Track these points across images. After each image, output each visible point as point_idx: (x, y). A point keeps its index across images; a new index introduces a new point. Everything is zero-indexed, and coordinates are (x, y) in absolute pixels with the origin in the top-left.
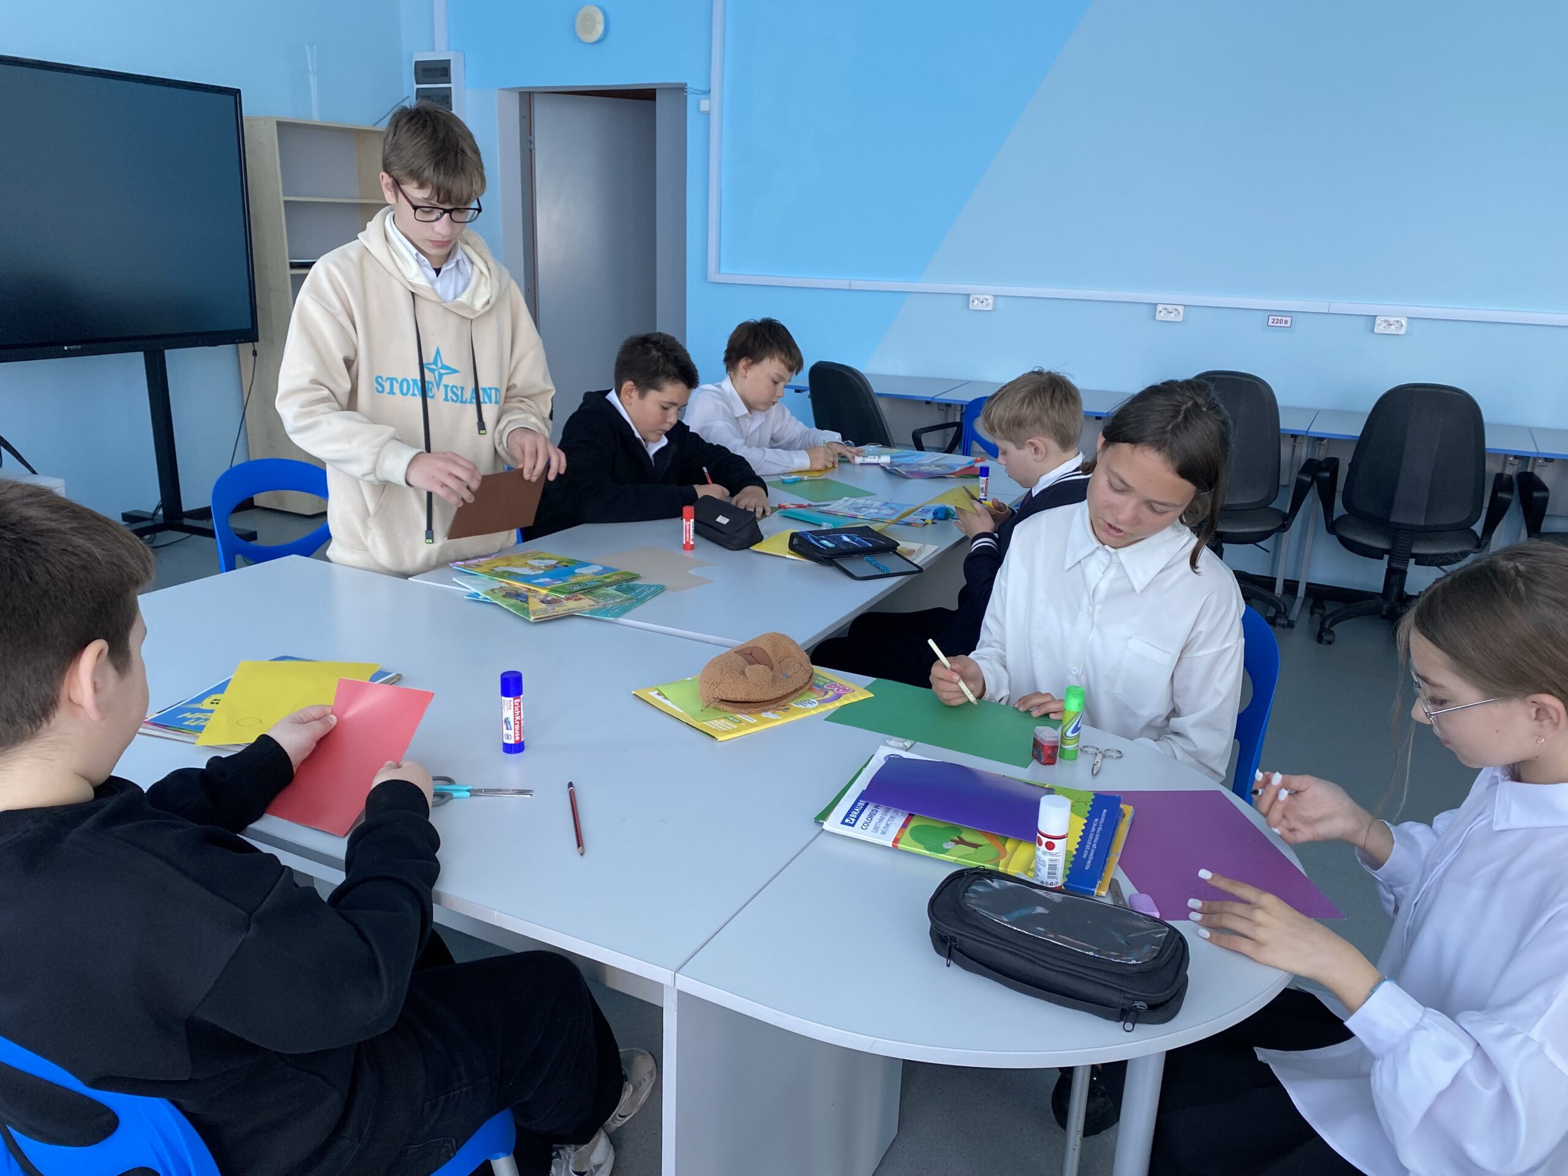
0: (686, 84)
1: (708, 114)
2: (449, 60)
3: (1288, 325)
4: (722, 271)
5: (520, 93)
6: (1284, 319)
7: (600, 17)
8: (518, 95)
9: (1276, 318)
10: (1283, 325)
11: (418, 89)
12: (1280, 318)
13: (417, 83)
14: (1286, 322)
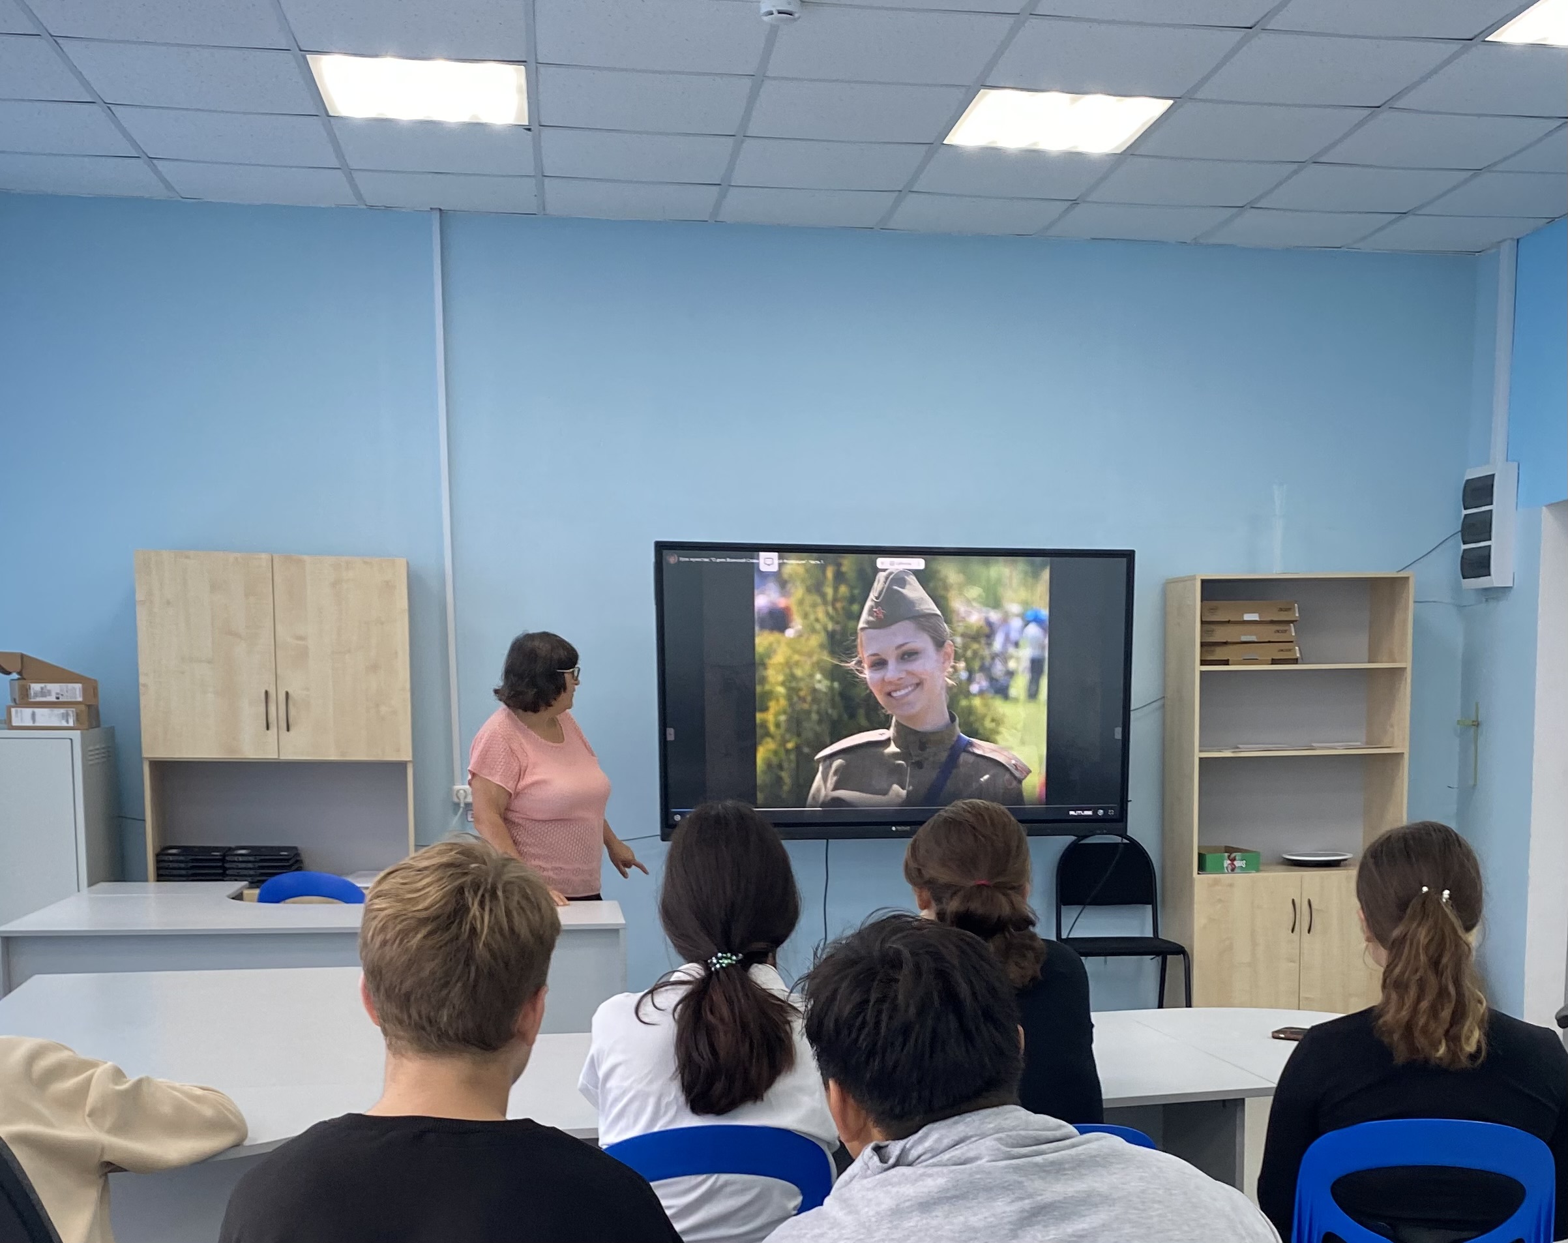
2: (1494, 475)
11: (1466, 516)
13: (1465, 508)
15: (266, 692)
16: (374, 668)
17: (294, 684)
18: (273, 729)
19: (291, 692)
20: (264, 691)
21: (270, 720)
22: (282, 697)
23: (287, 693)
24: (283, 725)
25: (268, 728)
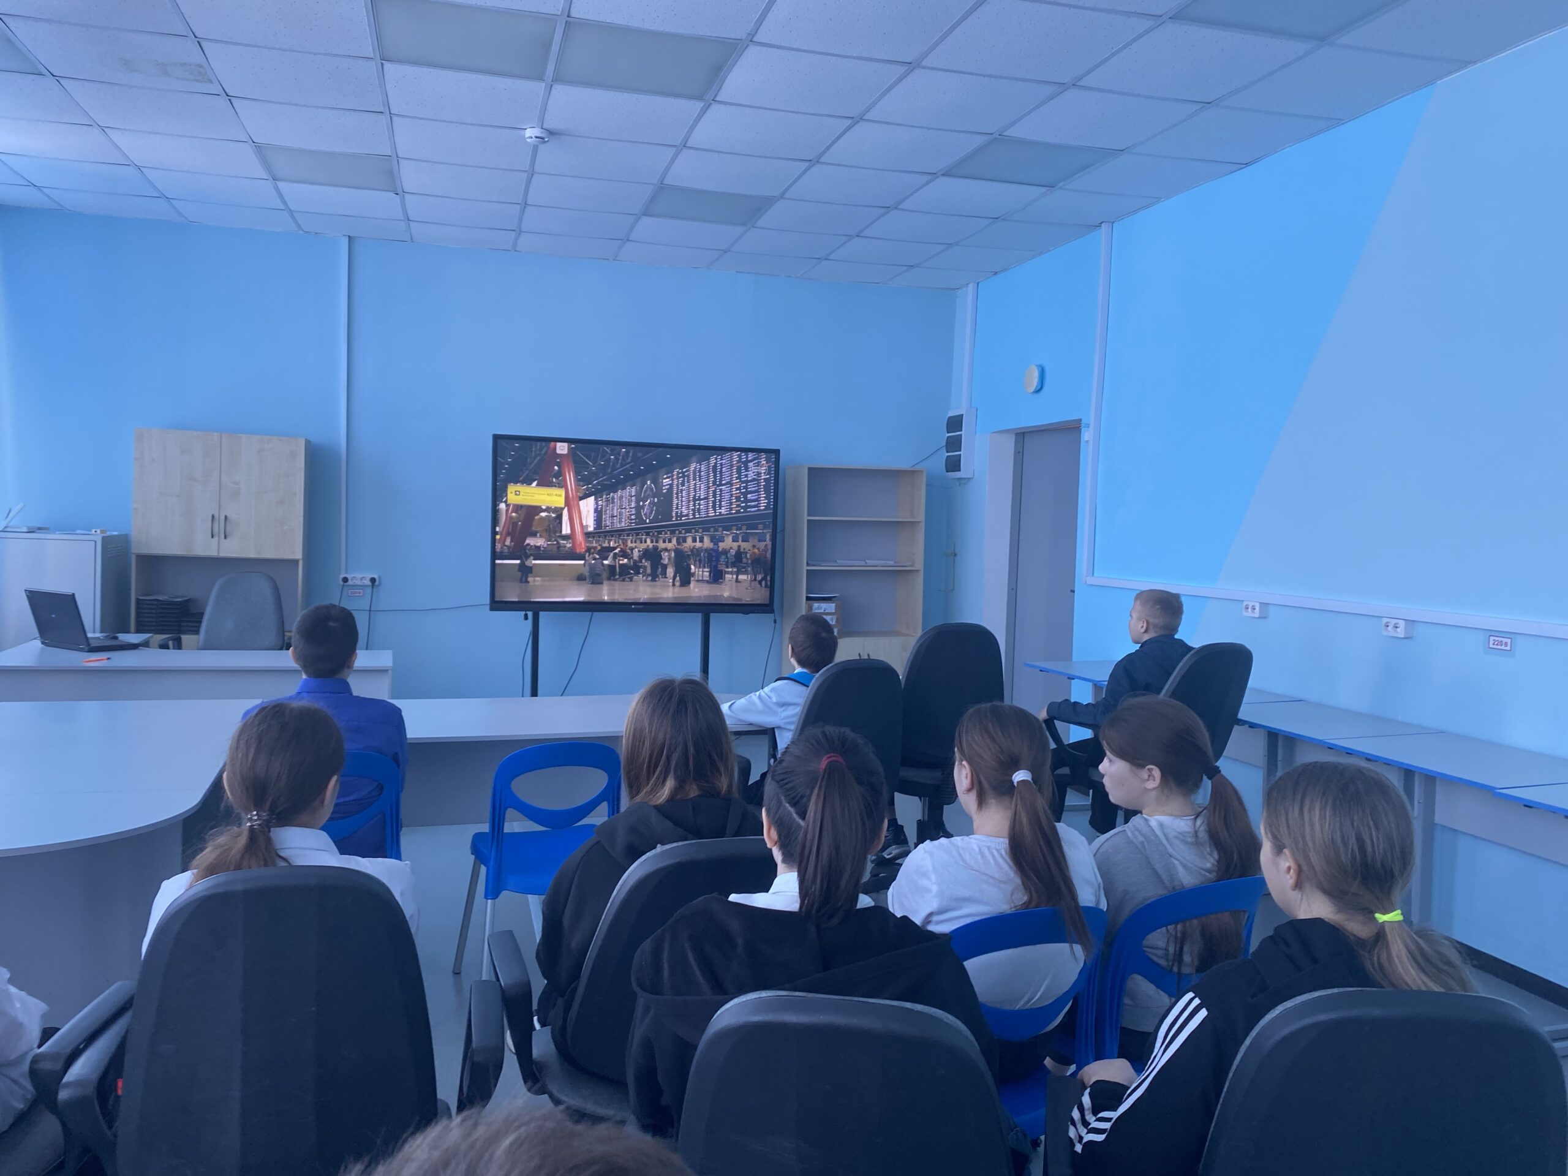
0: (1081, 420)
1: (1087, 442)
2: (963, 415)
3: (1508, 648)
4: (1095, 574)
5: (1016, 434)
6: (1505, 640)
7: (1036, 374)
8: (1014, 436)
9: (1497, 639)
10: (1503, 647)
11: (947, 436)
12: (1500, 639)
13: (948, 433)
14: (1506, 644)
15: (213, 517)
16: (281, 502)
17: (231, 510)
18: (216, 539)
19: (228, 515)
20: (211, 515)
21: (214, 533)
22: (222, 519)
23: (226, 516)
24: (223, 536)
25: (212, 537)
